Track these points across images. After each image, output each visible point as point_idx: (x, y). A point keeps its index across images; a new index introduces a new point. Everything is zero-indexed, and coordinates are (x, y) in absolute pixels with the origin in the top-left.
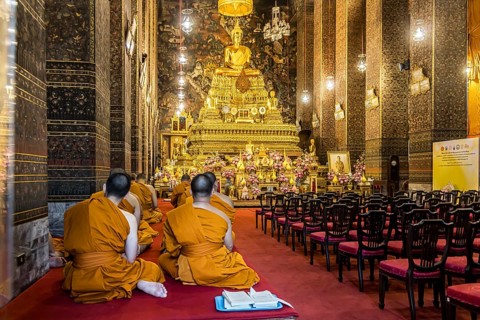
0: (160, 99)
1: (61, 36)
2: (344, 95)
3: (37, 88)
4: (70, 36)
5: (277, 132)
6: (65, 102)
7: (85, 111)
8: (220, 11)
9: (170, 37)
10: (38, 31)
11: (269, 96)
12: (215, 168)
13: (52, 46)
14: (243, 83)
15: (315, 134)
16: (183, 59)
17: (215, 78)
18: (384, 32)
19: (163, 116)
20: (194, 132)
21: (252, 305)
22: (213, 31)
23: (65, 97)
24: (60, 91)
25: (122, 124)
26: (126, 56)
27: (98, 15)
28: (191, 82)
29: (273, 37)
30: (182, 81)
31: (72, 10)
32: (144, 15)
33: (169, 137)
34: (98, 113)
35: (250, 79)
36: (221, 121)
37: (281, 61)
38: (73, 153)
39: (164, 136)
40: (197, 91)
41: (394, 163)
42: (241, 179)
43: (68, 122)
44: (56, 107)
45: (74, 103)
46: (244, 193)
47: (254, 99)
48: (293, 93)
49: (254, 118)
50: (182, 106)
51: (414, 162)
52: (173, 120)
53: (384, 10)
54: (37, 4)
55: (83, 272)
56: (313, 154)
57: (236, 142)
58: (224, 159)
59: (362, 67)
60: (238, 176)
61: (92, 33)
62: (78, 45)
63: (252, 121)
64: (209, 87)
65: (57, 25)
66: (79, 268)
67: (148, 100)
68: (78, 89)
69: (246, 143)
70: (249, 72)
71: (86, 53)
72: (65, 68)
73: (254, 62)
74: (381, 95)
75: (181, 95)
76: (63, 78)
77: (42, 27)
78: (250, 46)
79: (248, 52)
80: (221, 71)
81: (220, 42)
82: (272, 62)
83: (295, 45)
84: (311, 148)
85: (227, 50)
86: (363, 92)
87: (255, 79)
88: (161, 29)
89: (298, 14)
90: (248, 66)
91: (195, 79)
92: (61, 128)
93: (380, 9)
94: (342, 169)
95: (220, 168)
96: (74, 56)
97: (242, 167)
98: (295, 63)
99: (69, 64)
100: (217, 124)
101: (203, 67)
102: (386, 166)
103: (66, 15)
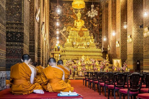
0: (50, 40)
1: (12, 14)
2: (119, 38)
3: (3, 29)
4: (15, 14)
5: (94, 52)
6: (13, 36)
7: (20, 39)
8: (73, 7)
9: (54, 16)
10: (3, 10)
11: (91, 38)
12: (70, 65)
13: (9, 17)
14: (81, 34)
15: (109, 53)
16: (58, 24)
17: (70, 32)
18: (134, 14)
19: (51, 46)
20: (62, 51)
21: (69, 95)
22: (71, 14)
23: (13, 35)
24: (11, 33)
25: (34, 46)
26: (36, 22)
27: (25, 7)
28: (62, 33)
29: (91, 16)
30: (58, 32)
31: (16, 5)
32: (43, 8)
33: (54, 54)
34: (24, 41)
35: (84, 32)
36: (72, 47)
37: (96, 25)
38: (15, 54)
39: (52, 53)
40: (64, 37)
41: (138, 63)
42: (80, 69)
43: (14, 43)
44: (10, 38)
45: (16, 37)
46: (80, 74)
47: (85, 39)
48: (100, 38)
49: (85, 46)
50: (58, 42)
51: (145, 62)
52: (55, 47)
53: (134, 6)
54: (3, 2)
55: (16, 85)
56: (107, 60)
57: (78, 55)
58: (73, 62)
59: (125, 27)
60: (78, 68)
61: (23, 13)
62: (18, 17)
63: (84, 48)
64: (68, 35)
65: (10, 10)
66: (15, 84)
67: (45, 39)
68: (17, 32)
69: (82, 56)
70: (83, 29)
71: (21, 19)
72: (13, 25)
73: (86, 26)
74: (133, 38)
75: (58, 38)
76: (12, 28)
77: (5, 9)
78: (84, 20)
79: (83, 22)
80: (73, 29)
81: (73, 18)
82: (93, 26)
83: (101, 19)
84: (107, 58)
85: (75, 21)
86: (126, 37)
87: (86, 32)
88: (51, 14)
89: (103, 8)
90: (83, 27)
91: (63, 32)
92: (12, 45)
93: (132, 5)
94: (118, 66)
95: (71, 64)
96: (17, 21)
97: (80, 64)
98: (102, 26)
99: (14, 23)
100: (71, 48)
101: (66, 28)
102: (135, 64)
103: (14, 7)
